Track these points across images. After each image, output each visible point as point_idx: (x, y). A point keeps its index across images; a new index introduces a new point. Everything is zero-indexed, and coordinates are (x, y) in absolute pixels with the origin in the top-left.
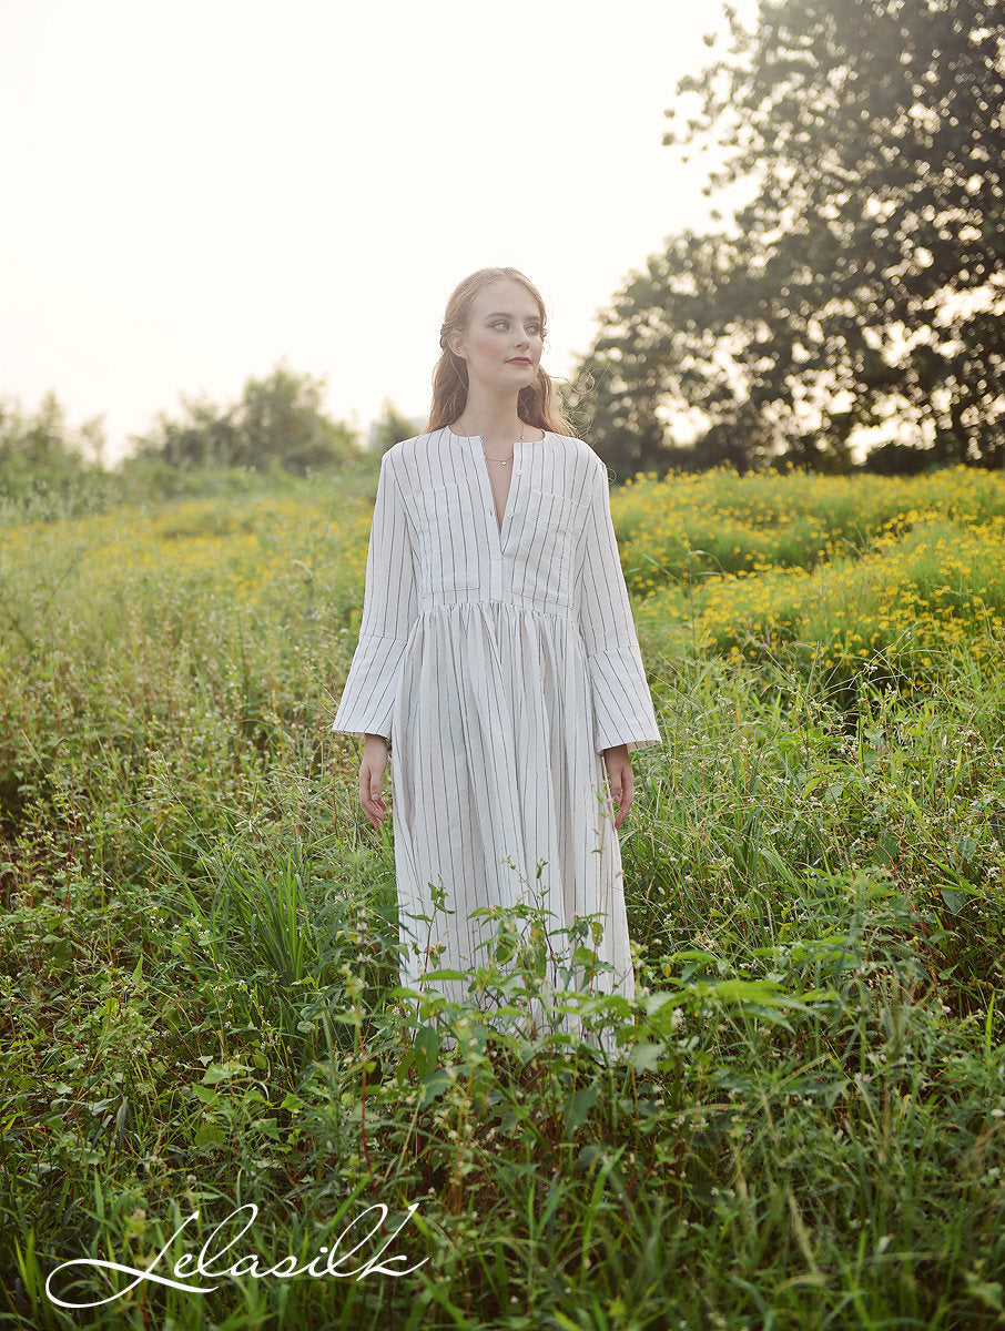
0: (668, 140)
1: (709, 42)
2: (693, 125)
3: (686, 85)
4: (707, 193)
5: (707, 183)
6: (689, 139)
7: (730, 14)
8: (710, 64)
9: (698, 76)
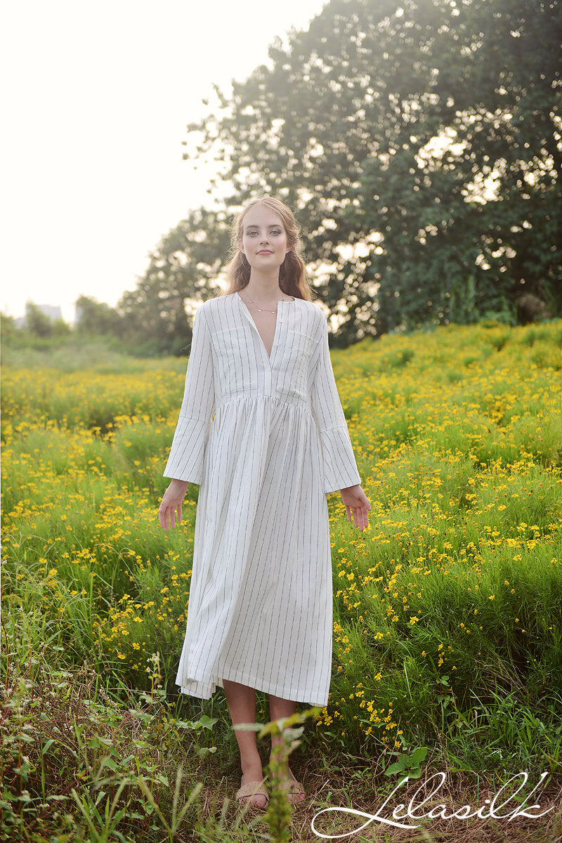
0: (185, 157)
1: (205, 102)
2: (199, 149)
3: (192, 128)
4: (209, 192)
5: (209, 186)
6: (197, 157)
7: (216, 88)
8: (205, 116)
9: (199, 123)
